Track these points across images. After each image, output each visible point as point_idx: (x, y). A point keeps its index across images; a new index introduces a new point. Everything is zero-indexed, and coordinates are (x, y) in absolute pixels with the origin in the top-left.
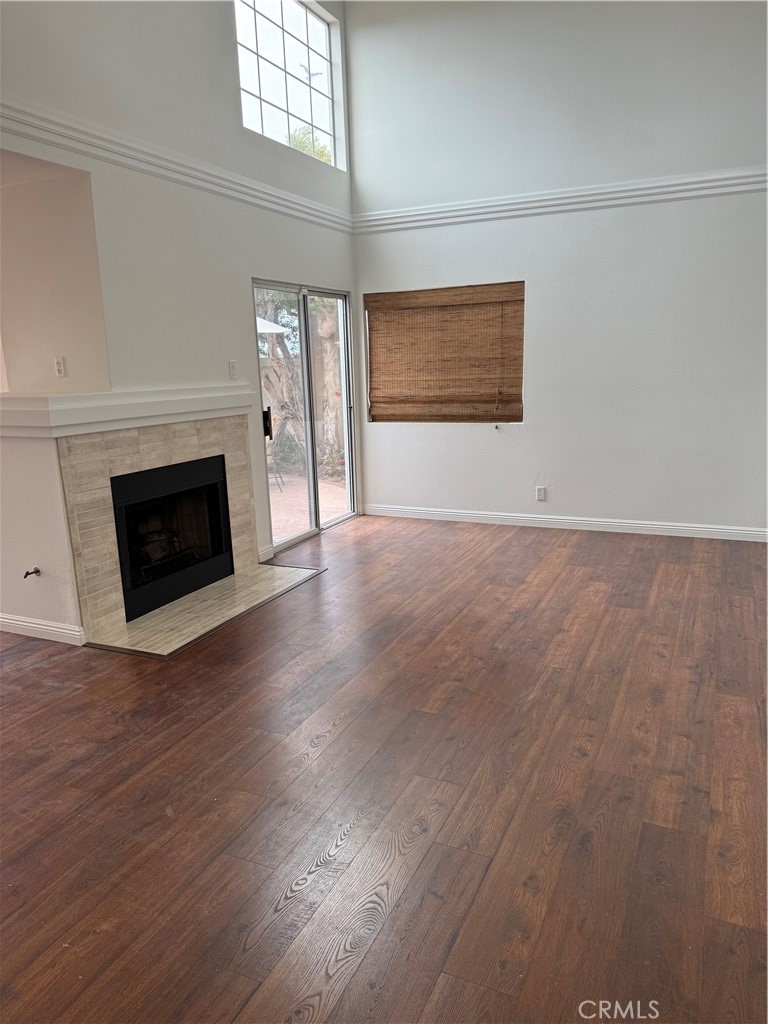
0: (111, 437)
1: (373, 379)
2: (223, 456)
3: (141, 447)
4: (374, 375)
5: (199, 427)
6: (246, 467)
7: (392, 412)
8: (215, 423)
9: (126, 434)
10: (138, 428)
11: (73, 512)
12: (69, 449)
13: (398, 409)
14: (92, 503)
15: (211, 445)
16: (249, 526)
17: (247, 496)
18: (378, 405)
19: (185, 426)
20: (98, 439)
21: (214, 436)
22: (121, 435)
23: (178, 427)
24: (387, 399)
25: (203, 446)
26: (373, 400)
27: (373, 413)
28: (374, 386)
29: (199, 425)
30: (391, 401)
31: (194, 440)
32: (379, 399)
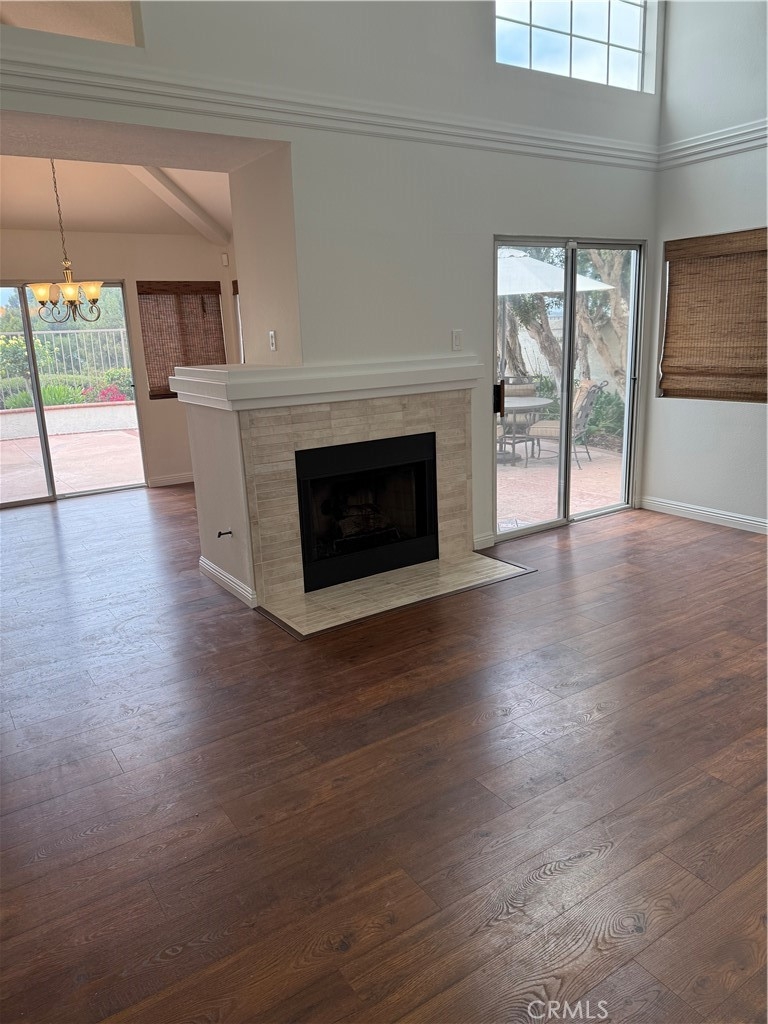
0: (300, 411)
1: (669, 345)
2: (434, 433)
3: (333, 422)
4: (669, 340)
5: (404, 402)
6: (465, 447)
7: (687, 386)
8: (425, 399)
9: (317, 409)
10: (330, 403)
11: (252, 482)
12: (252, 421)
13: (694, 383)
14: (274, 475)
15: (419, 422)
16: (463, 511)
17: (463, 477)
18: (671, 377)
19: (386, 402)
20: (285, 413)
21: (423, 413)
22: (311, 410)
23: (377, 403)
24: (682, 370)
25: (409, 423)
26: (666, 370)
27: (664, 386)
28: (667, 354)
29: (405, 402)
30: (688, 372)
31: (399, 416)
32: (672, 370)
